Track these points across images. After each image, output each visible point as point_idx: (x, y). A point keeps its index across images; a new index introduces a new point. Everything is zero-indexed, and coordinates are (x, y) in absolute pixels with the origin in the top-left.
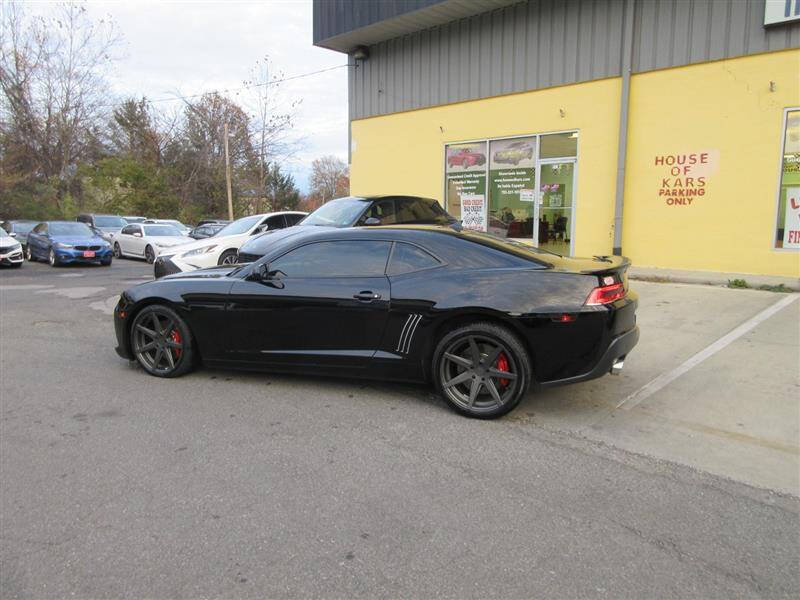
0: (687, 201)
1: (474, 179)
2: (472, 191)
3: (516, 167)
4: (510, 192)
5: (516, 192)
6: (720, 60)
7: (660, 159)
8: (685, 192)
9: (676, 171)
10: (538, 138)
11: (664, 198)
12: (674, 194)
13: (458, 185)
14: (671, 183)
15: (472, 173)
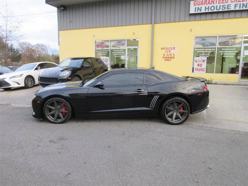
0: (170, 60)
1: (106, 52)
2: (105, 56)
3: (119, 49)
4: (118, 56)
5: (120, 56)
6: (178, 22)
7: (162, 48)
8: (169, 58)
9: (167, 52)
10: (126, 40)
11: (164, 59)
12: (167, 58)
13: (100, 54)
14: (166, 55)
15: (105, 50)
